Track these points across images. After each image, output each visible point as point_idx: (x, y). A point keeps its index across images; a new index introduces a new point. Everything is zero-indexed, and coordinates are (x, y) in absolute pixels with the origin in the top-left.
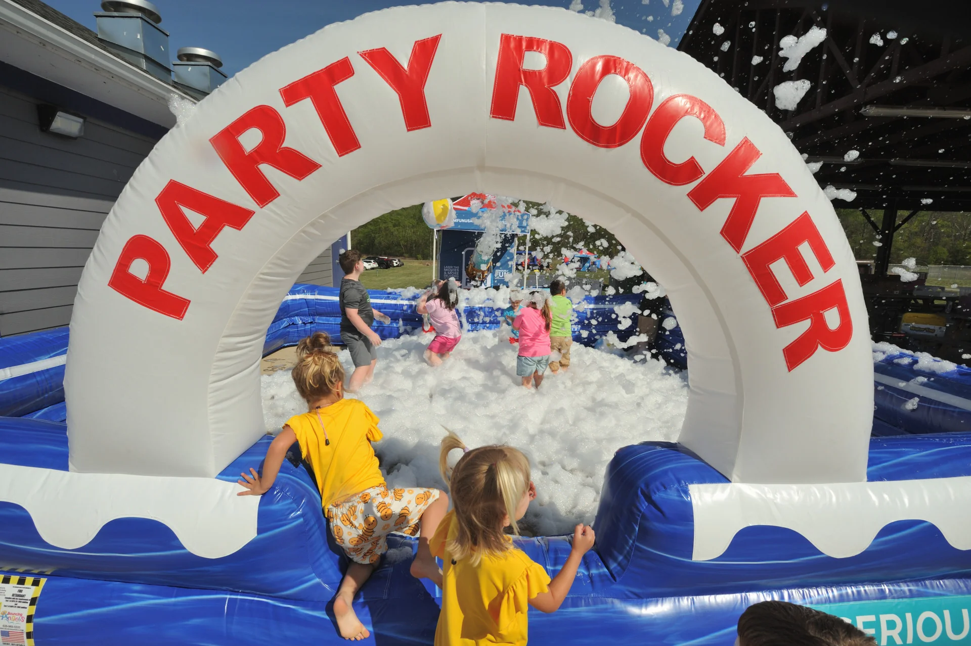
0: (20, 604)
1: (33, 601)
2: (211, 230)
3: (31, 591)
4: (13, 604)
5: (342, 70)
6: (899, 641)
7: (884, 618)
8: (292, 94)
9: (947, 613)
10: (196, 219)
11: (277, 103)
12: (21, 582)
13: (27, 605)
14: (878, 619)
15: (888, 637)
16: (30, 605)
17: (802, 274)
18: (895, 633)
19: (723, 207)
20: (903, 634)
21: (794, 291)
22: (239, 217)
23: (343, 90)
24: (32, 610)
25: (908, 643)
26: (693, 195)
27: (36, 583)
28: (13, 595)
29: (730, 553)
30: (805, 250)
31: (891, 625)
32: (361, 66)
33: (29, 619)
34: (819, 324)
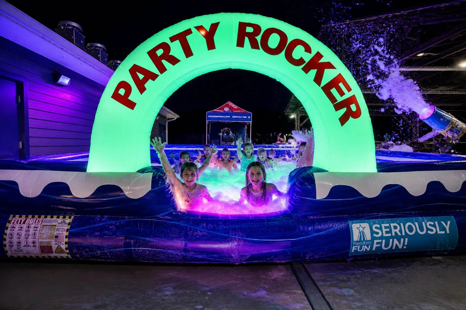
0: (64, 225)
1: (69, 224)
2: (145, 80)
3: (68, 220)
4: (61, 225)
5: (189, 32)
6: (399, 234)
7: (392, 225)
8: (173, 39)
9: (416, 224)
10: (141, 76)
11: (168, 42)
12: (64, 217)
13: (67, 225)
14: (390, 225)
15: (395, 232)
16: (68, 225)
17: (342, 93)
18: (397, 231)
19: (313, 72)
20: (401, 231)
21: (339, 98)
22: (154, 77)
23: (188, 38)
24: (69, 227)
25: (403, 235)
26: (303, 69)
27: (70, 218)
28: (61, 222)
30: (341, 85)
31: (395, 228)
32: (194, 31)
33: (67, 230)
34: (349, 109)
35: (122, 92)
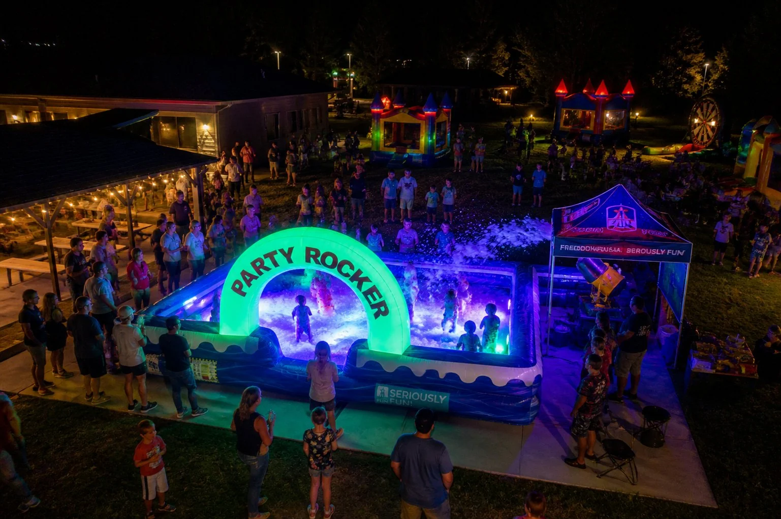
2: (251, 280)
5: (275, 253)
8: (266, 256)
10: (248, 278)
11: (263, 258)
17: (375, 299)
21: (373, 302)
22: (256, 278)
23: (276, 257)
26: (350, 279)
29: (364, 367)
32: (278, 252)
34: (380, 310)
35: (237, 286)
